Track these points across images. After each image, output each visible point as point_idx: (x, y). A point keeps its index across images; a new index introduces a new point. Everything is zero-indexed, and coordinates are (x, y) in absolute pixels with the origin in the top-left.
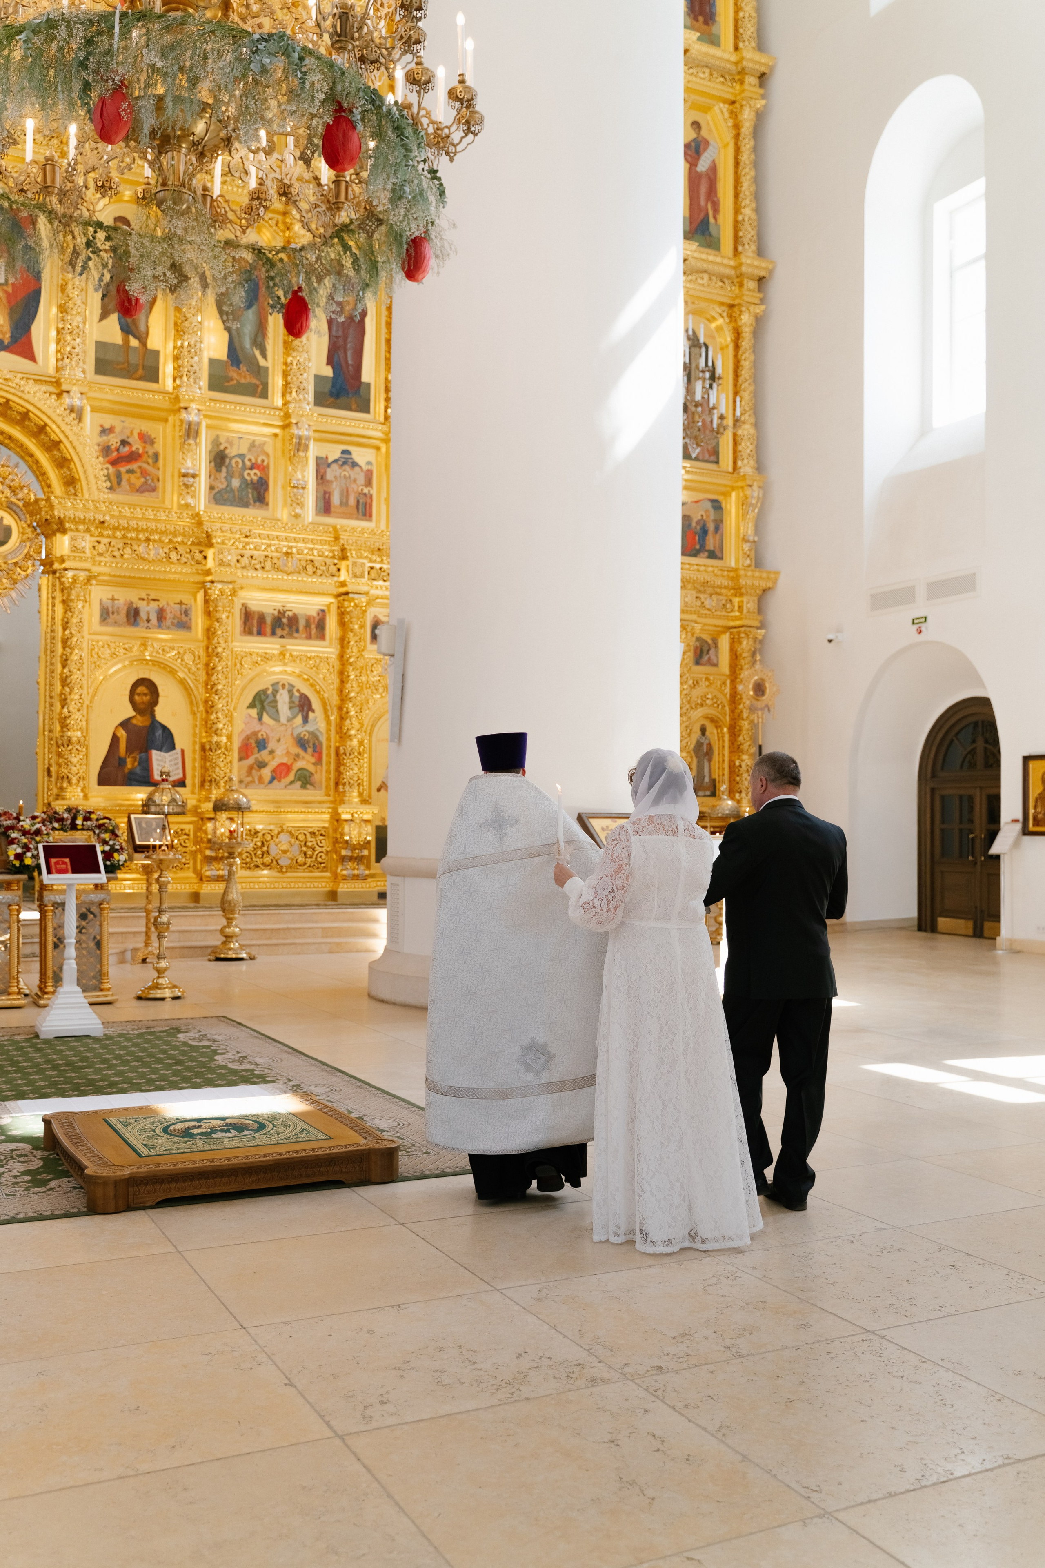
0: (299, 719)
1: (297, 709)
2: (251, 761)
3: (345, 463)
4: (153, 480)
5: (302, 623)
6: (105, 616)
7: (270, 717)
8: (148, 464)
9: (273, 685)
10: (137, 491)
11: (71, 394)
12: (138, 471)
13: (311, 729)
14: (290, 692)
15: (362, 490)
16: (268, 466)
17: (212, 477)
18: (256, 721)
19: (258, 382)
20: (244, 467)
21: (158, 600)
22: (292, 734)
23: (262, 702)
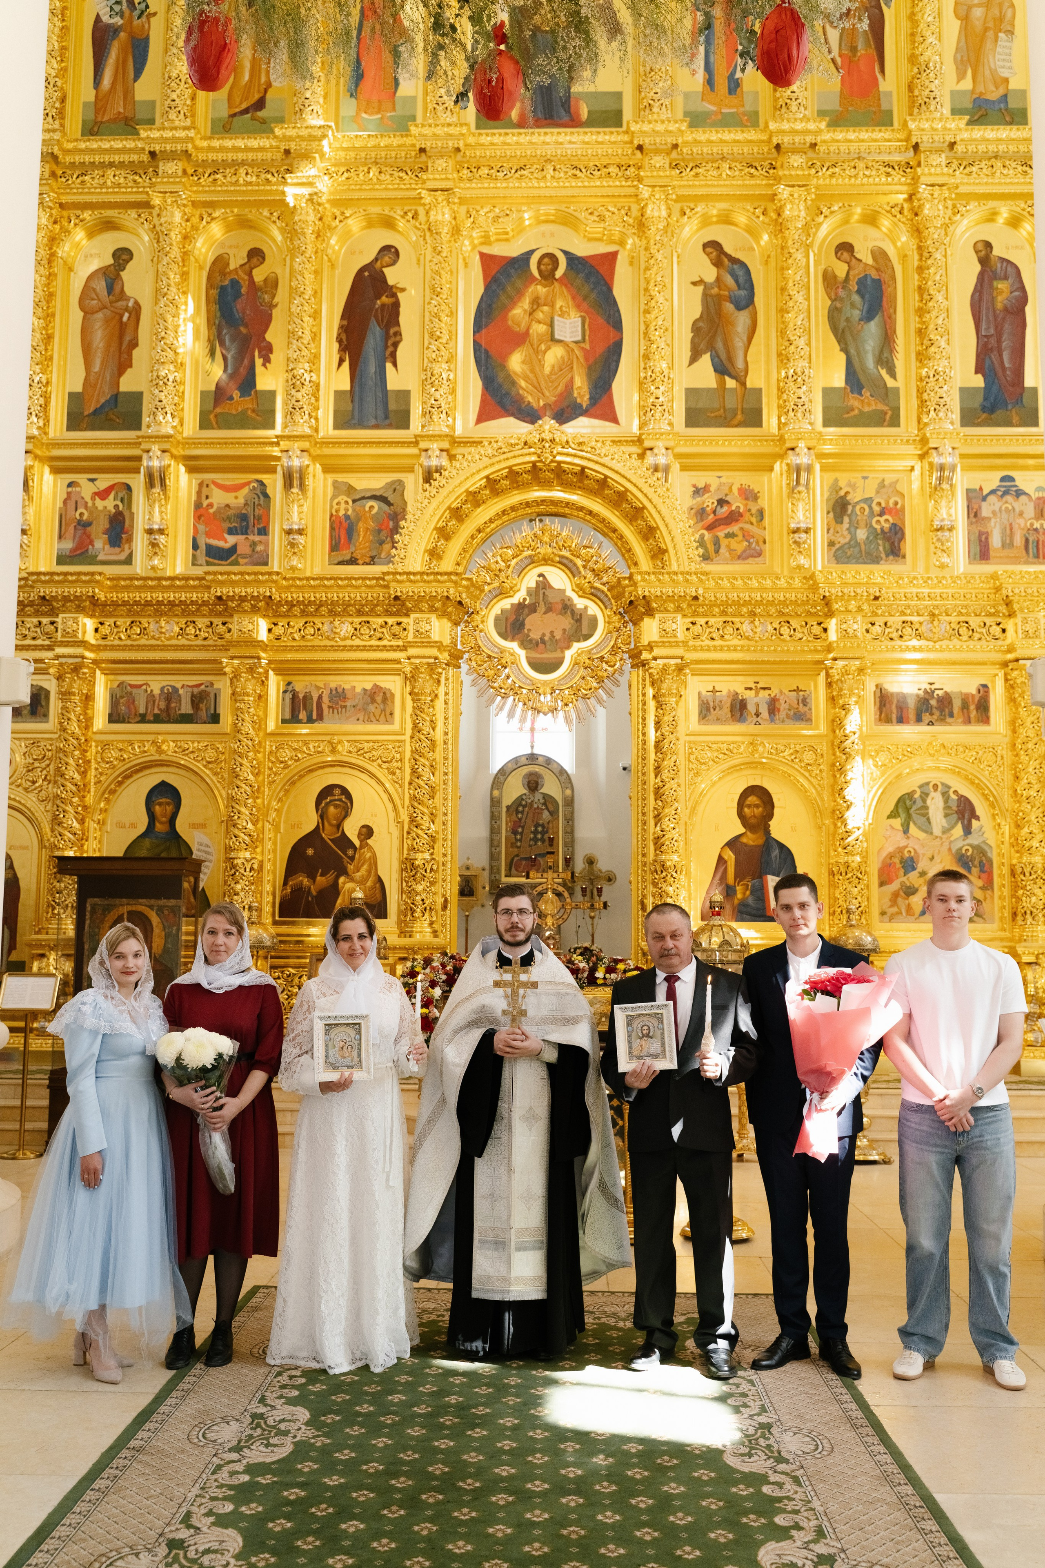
0: (958, 830)
1: (955, 816)
2: (895, 886)
3: (1006, 493)
4: (757, 543)
5: (957, 704)
6: (704, 712)
7: (920, 828)
8: (752, 524)
9: (920, 787)
10: (739, 558)
11: (655, 451)
12: (740, 534)
13: (976, 843)
14: (945, 794)
15: (1032, 525)
16: (903, 509)
17: (831, 531)
18: (901, 834)
19: (885, 408)
20: (872, 514)
21: (769, 689)
22: (950, 849)
23: (907, 810)
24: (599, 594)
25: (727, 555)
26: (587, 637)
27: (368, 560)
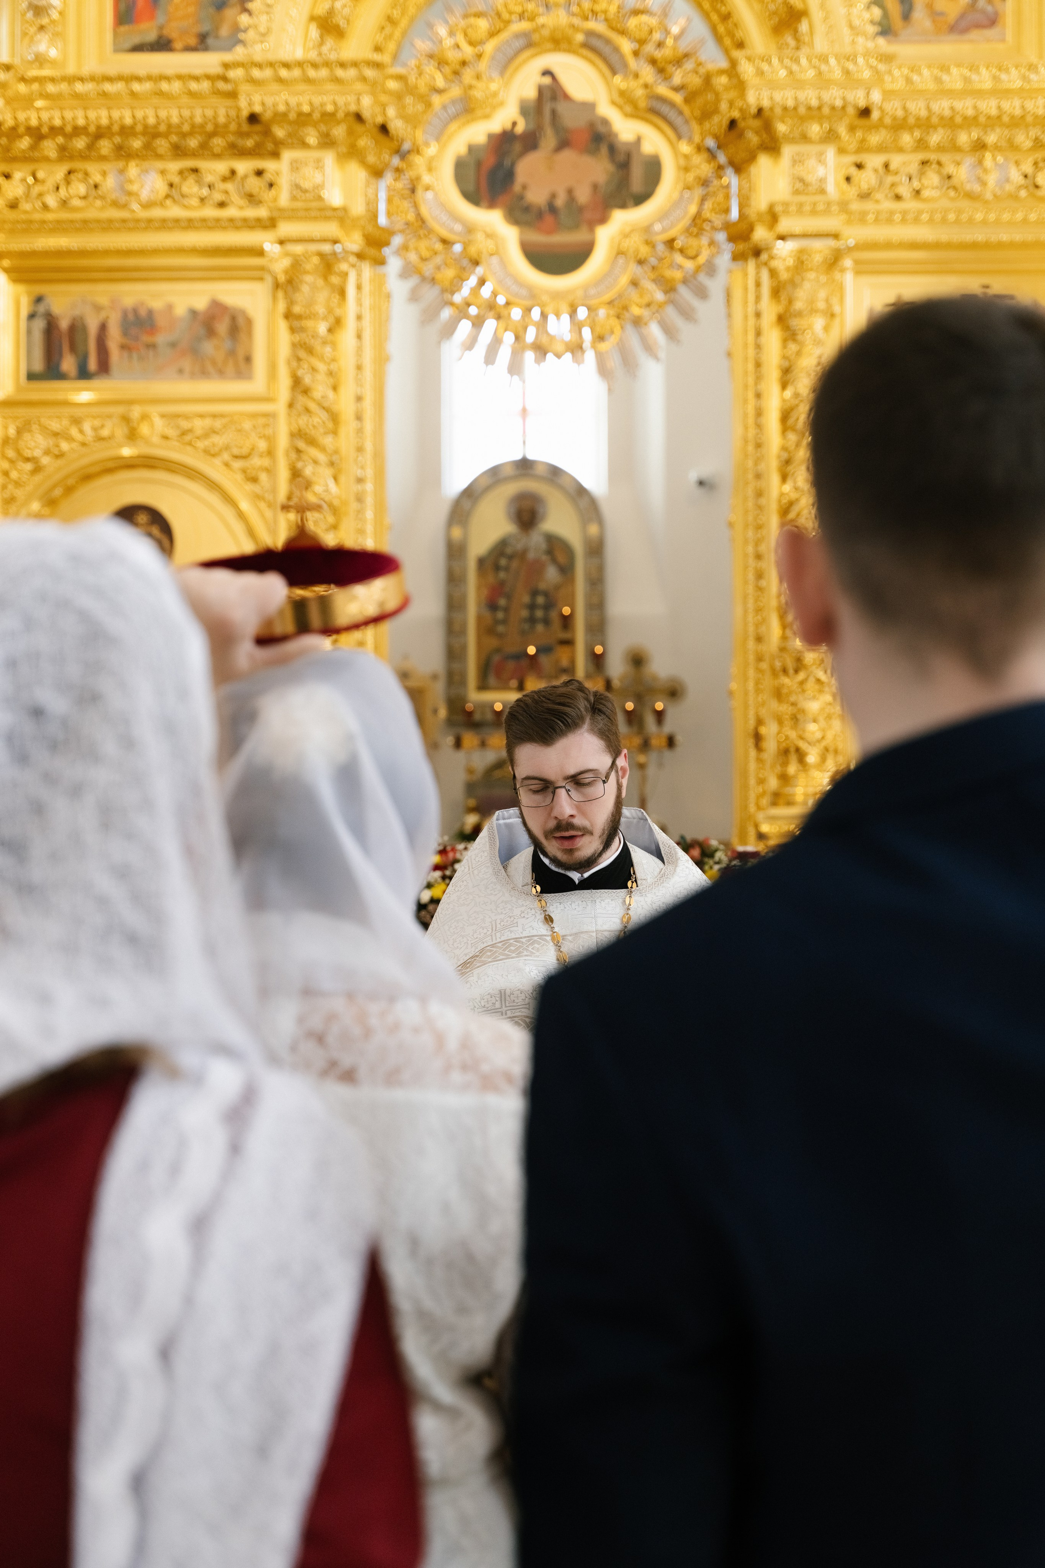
4: (989, 1)
10: (952, 29)
24: (665, 109)
25: (928, 24)
26: (640, 199)
27: (193, 41)
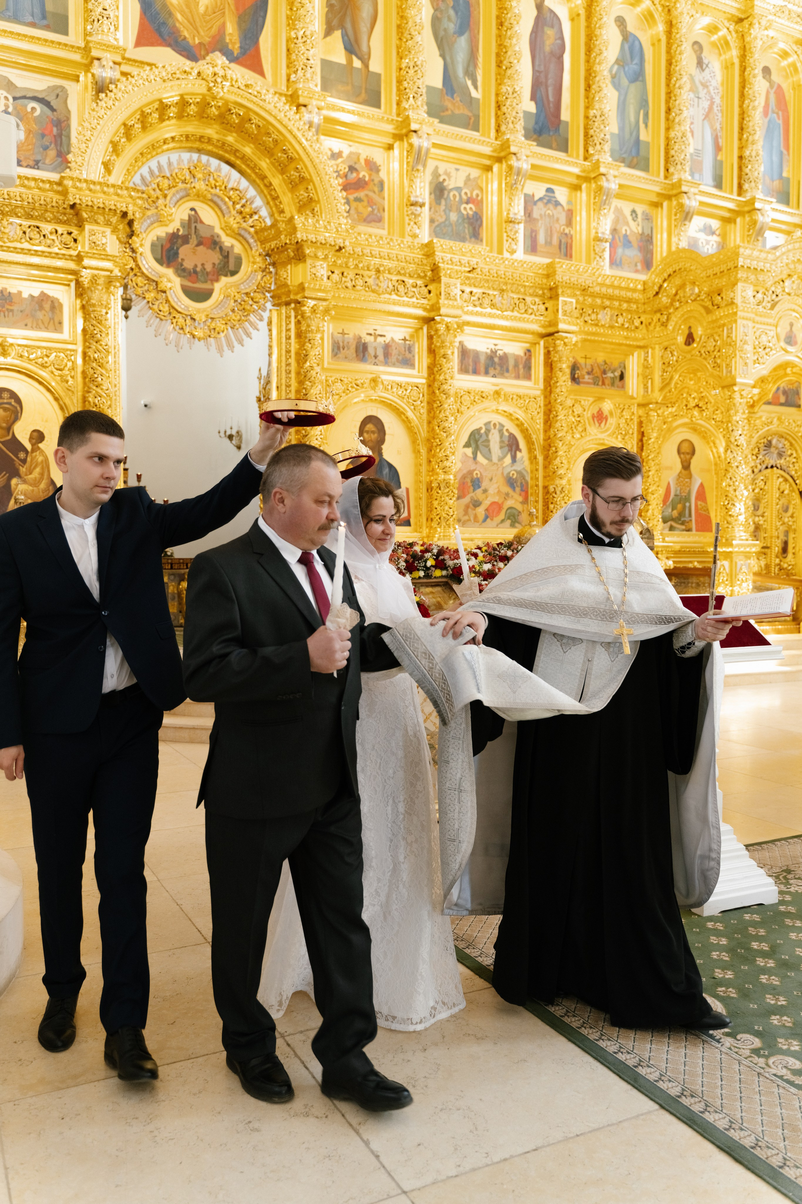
0: (508, 460)
1: (506, 449)
2: (467, 500)
3: (549, 201)
4: (379, 210)
5: (511, 363)
6: (336, 350)
7: (484, 456)
8: (374, 192)
9: (486, 424)
10: (365, 220)
11: (309, 107)
12: (365, 199)
13: (519, 469)
14: (501, 431)
15: (564, 230)
16: (482, 201)
17: (433, 210)
18: (471, 460)
19: (470, 114)
20: (461, 202)
21: (384, 336)
22: (503, 473)
23: (476, 441)
24: (245, 235)
25: (356, 216)
27: (31, 163)
